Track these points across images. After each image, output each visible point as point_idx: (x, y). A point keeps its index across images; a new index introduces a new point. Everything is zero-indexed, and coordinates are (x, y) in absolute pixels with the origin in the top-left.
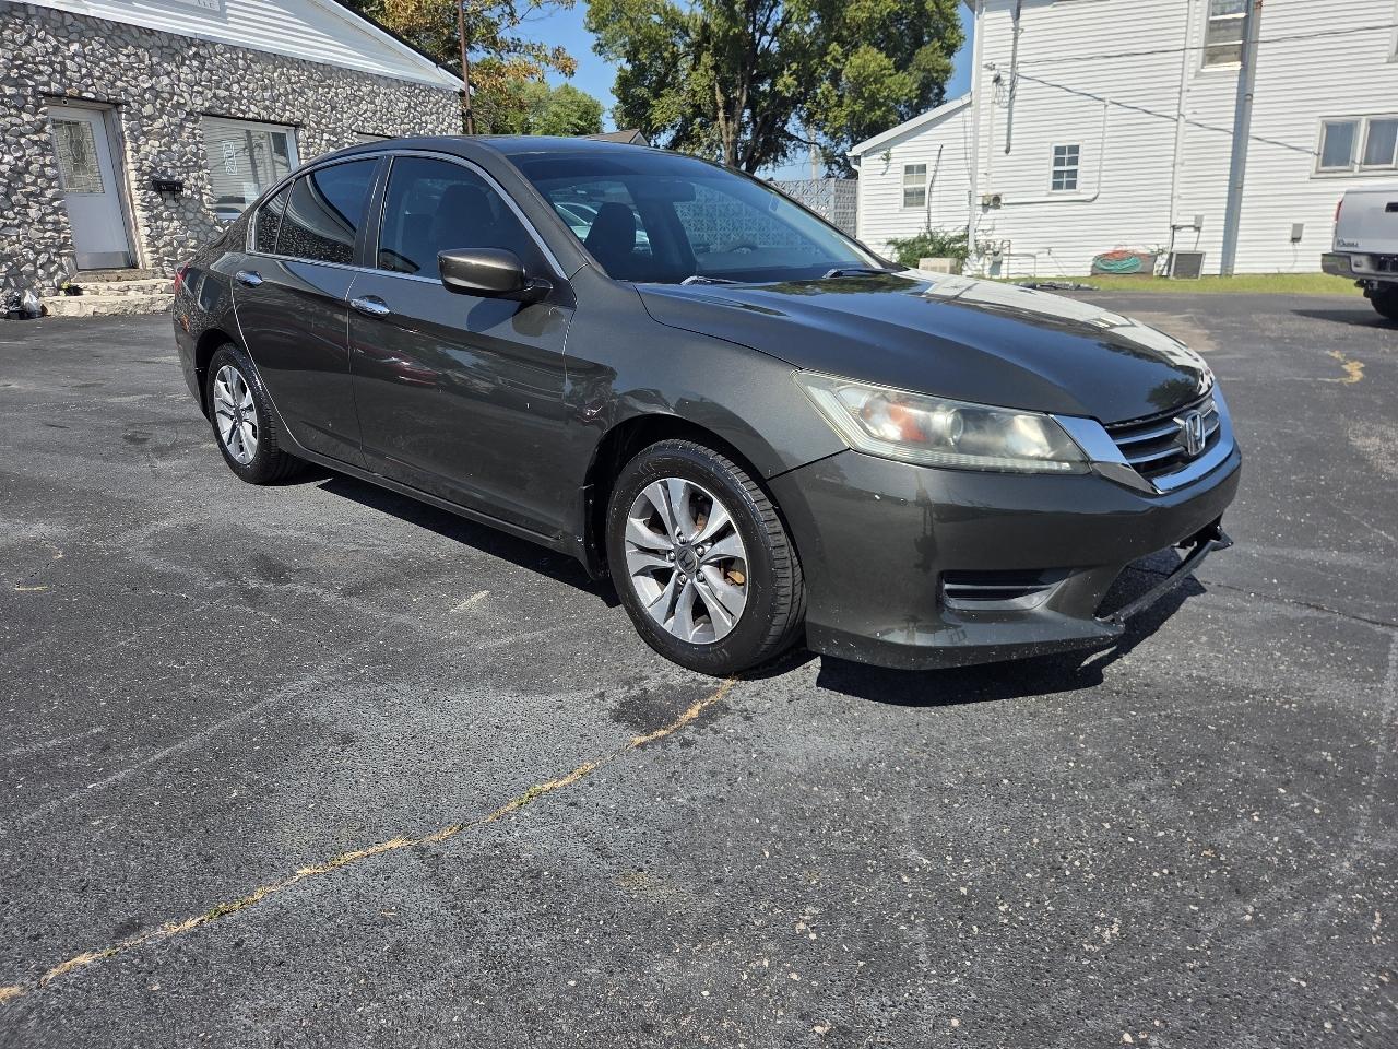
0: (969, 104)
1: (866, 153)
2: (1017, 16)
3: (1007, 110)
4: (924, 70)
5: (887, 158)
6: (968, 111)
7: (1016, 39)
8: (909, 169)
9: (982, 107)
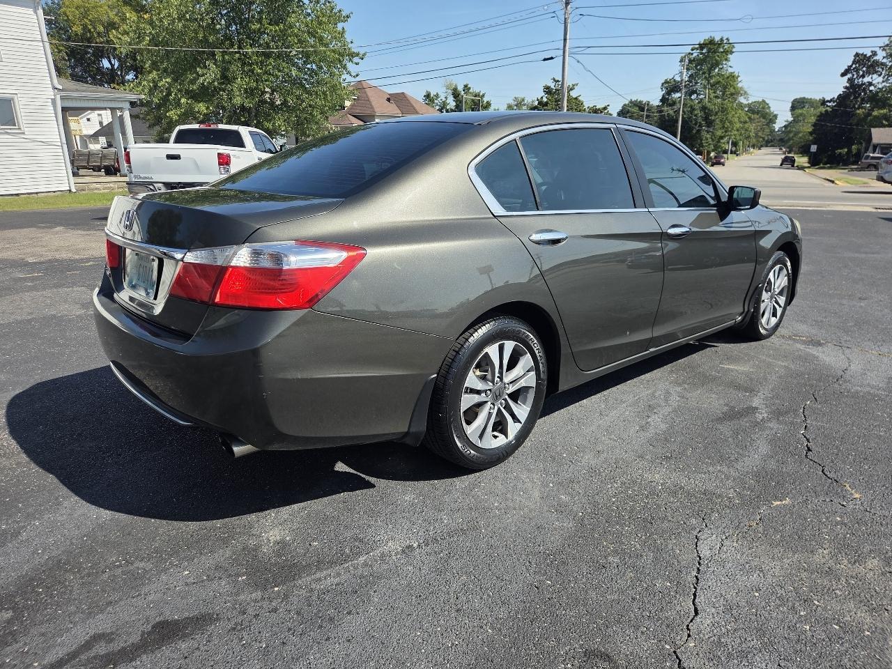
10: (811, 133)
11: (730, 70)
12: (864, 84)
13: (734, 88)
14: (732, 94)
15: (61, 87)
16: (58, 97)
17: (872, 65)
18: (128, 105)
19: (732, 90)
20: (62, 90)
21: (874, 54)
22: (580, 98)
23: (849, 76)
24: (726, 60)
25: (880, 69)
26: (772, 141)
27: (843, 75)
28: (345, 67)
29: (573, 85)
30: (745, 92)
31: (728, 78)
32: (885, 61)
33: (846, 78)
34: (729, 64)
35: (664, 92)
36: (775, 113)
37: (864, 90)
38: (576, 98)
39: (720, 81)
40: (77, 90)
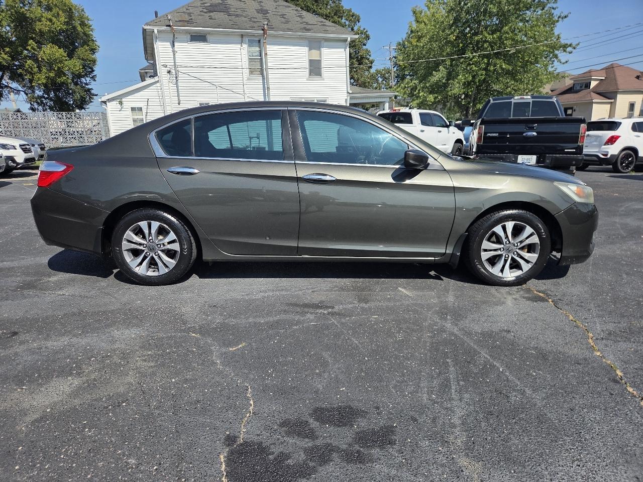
0: (158, 82)
1: (110, 100)
2: (173, 46)
3: (176, 86)
4: (83, 59)
5: (121, 103)
6: (158, 85)
7: (174, 55)
8: (133, 109)
9: (164, 83)
15: (351, 92)
16: (349, 97)
18: (388, 100)
20: (351, 94)
28: (556, 56)
40: (360, 93)
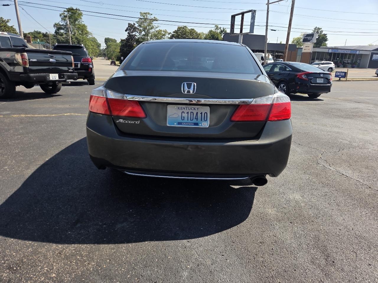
10: (120, 52)
11: (83, 23)
12: (133, 35)
13: (86, 31)
14: (86, 33)
17: (134, 28)
19: (86, 32)
21: (134, 24)
22: (13, 27)
23: (128, 31)
24: (80, 18)
25: (137, 30)
26: (101, 54)
27: (126, 31)
29: (8, 20)
30: (91, 33)
31: (83, 26)
32: (138, 27)
33: (127, 32)
34: (82, 20)
35: (55, 29)
36: (100, 43)
37: (134, 37)
38: (12, 27)
39: (80, 27)
